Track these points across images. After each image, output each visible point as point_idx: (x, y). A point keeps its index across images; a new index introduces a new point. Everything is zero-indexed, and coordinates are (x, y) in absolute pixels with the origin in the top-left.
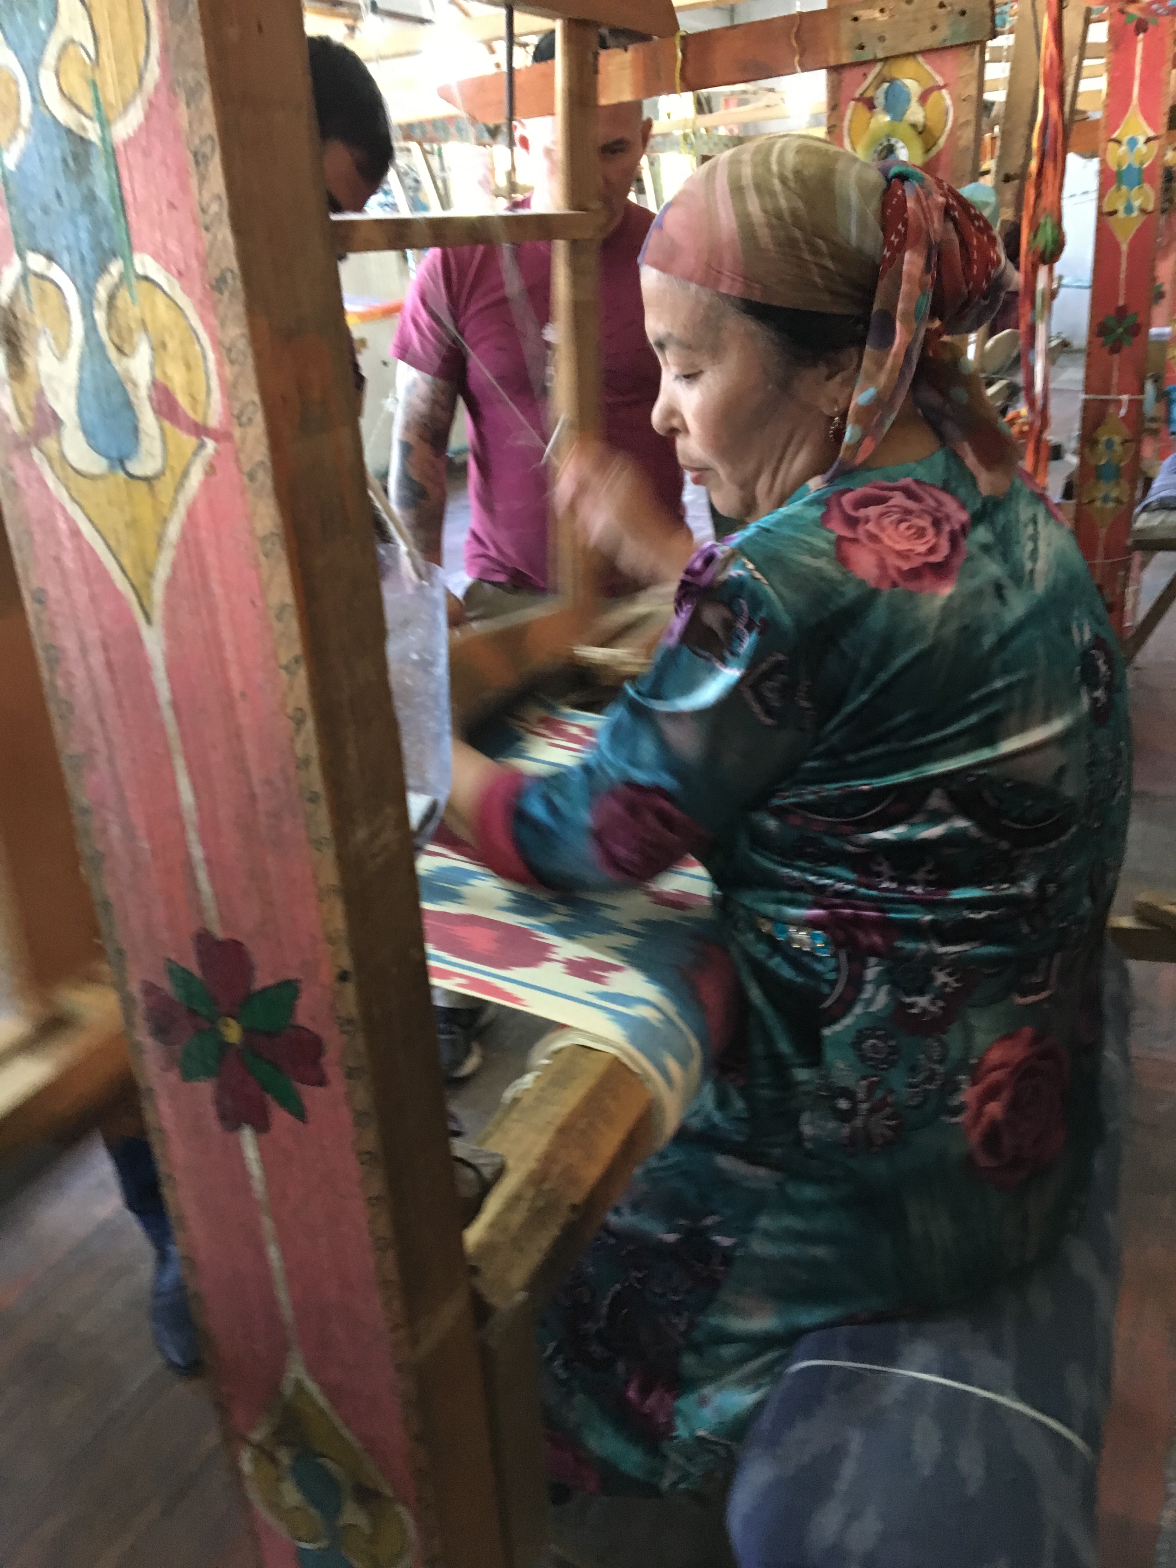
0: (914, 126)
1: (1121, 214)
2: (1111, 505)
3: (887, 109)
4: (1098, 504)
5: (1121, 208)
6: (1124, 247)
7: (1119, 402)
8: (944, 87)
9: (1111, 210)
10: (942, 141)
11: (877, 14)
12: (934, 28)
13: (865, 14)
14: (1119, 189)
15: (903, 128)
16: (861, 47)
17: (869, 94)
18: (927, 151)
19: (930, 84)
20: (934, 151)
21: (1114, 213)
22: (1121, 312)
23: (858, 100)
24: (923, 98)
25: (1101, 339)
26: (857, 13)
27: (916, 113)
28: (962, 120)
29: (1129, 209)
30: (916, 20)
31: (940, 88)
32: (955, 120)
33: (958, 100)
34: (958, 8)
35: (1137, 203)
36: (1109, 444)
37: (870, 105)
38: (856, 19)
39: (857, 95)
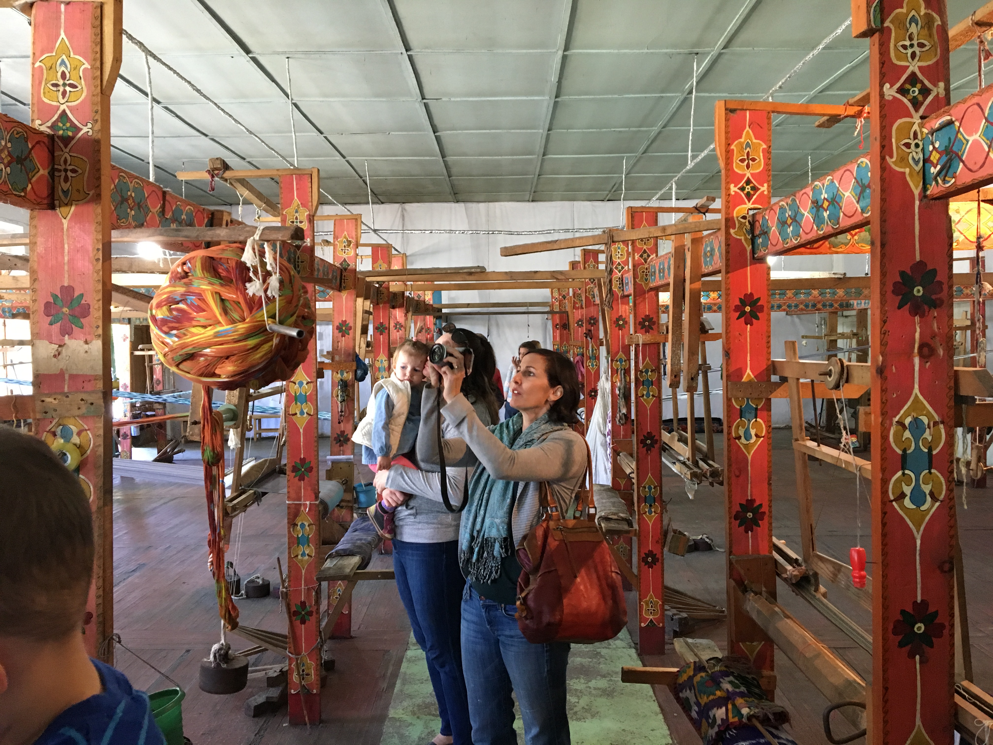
0: (75, 445)
1: (298, 415)
2: (307, 557)
3: (62, 437)
4: (299, 557)
5: (298, 413)
6: (301, 431)
7: (305, 505)
8: (89, 430)
9: (294, 413)
10: (88, 452)
11: (53, 400)
12: (79, 408)
13: (48, 400)
14: (296, 404)
15: (70, 446)
16: (46, 413)
17: (53, 430)
18: (82, 455)
19: (82, 428)
20: (85, 456)
21: (296, 414)
22: (303, 461)
23: (48, 432)
24: (79, 434)
25: (294, 474)
26: (43, 399)
27: (76, 439)
28: (97, 444)
29: (302, 413)
30: (71, 405)
31: (86, 430)
32: (94, 444)
33: (96, 436)
34: (89, 402)
35: (305, 411)
36: (303, 526)
37: (54, 435)
38: (43, 401)
39: (48, 429)
